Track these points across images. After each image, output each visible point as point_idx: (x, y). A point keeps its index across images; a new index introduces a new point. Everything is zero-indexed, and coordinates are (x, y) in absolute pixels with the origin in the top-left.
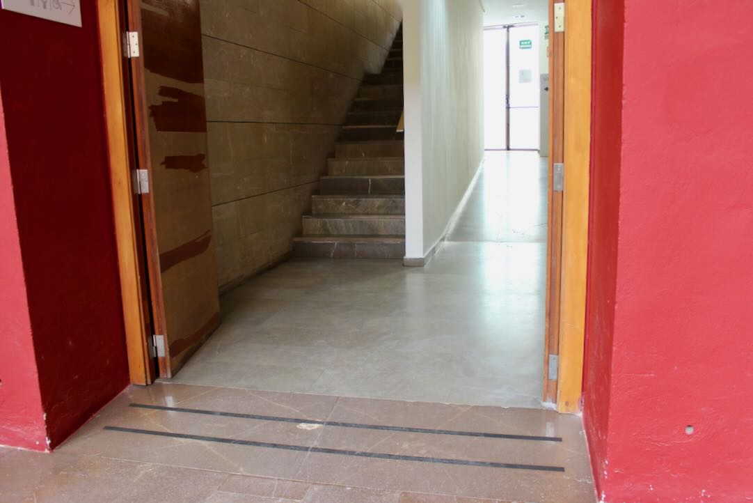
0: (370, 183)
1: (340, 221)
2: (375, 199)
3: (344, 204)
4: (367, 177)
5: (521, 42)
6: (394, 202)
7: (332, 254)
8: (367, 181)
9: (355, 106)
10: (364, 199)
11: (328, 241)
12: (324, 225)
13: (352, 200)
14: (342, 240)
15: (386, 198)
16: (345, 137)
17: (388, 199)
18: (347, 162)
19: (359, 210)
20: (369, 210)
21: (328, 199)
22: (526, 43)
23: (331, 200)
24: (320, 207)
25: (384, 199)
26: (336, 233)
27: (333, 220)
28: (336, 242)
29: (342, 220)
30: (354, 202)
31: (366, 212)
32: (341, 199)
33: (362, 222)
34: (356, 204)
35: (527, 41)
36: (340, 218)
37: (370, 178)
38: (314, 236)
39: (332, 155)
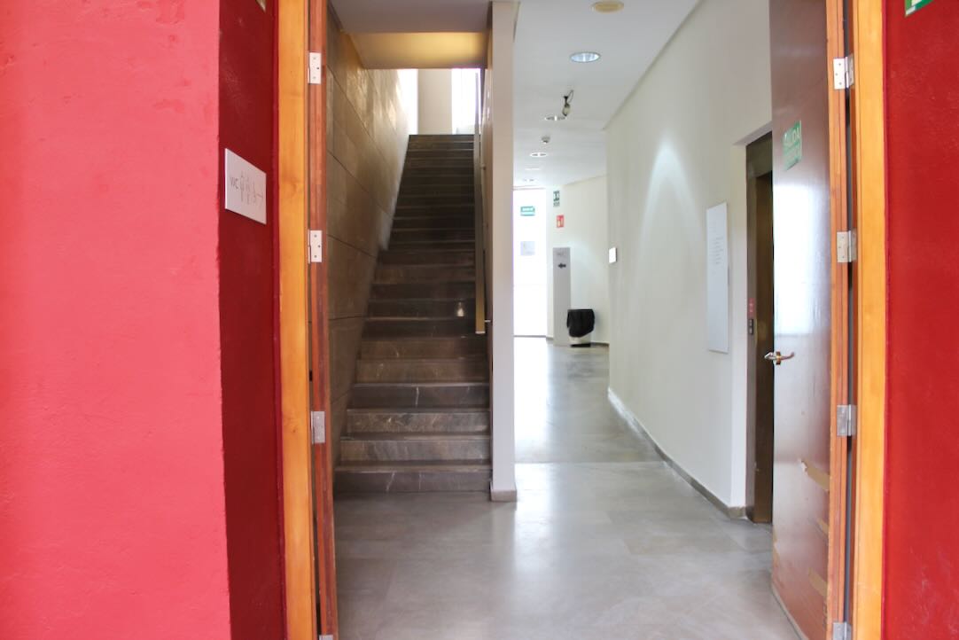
0: (418, 392)
1: (392, 444)
2: (432, 414)
3: (390, 420)
4: (413, 385)
5: (522, 208)
6: (454, 417)
7: (388, 488)
8: (414, 389)
9: (375, 289)
10: (415, 414)
11: (383, 470)
12: (370, 449)
13: (400, 415)
14: (402, 469)
15: (445, 412)
16: (372, 332)
17: (447, 414)
18: (382, 365)
19: (409, 428)
20: (423, 427)
21: (369, 414)
22: (528, 209)
23: (372, 415)
24: (358, 424)
25: (442, 414)
26: (385, 459)
27: (382, 442)
28: (393, 471)
29: (394, 442)
30: (404, 416)
31: (419, 430)
32: (387, 414)
33: (420, 445)
34: (406, 420)
35: (530, 207)
36: (391, 439)
37: (417, 386)
38: (357, 463)
39: (359, 356)
